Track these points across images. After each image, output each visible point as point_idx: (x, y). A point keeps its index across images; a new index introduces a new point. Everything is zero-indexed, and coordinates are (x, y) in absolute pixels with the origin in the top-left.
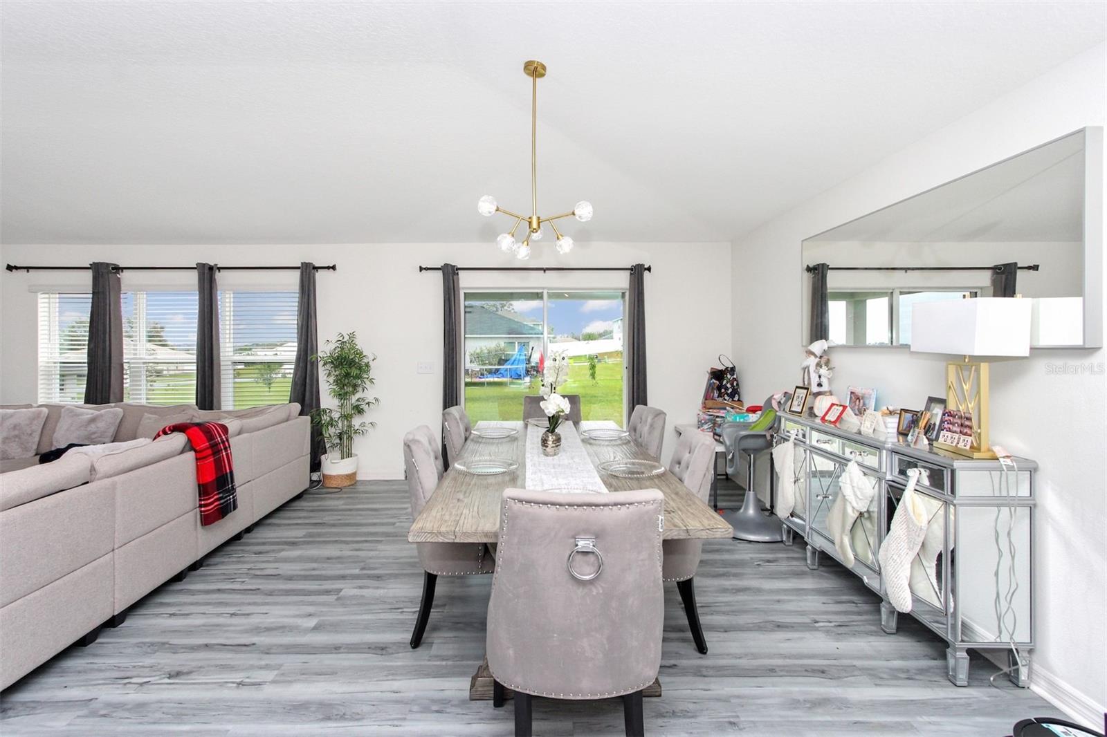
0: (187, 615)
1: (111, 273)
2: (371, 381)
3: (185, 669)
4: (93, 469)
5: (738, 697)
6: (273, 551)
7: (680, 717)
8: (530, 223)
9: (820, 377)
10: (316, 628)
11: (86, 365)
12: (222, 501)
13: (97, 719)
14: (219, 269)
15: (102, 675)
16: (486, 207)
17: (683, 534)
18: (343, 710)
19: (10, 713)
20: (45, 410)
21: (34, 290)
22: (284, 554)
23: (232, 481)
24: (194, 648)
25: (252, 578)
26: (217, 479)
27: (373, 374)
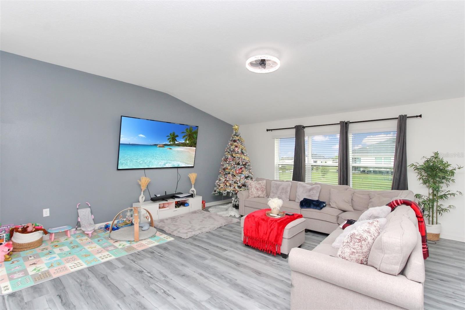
21: (274, 138)
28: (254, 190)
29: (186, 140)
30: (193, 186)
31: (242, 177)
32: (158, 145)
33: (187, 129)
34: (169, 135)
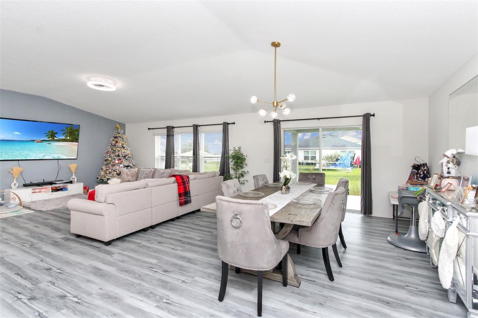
0: (170, 230)
1: (171, 129)
2: (246, 165)
3: (162, 242)
4: (147, 185)
5: (331, 297)
6: (202, 218)
7: (301, 295)
8: (273, 104)
9: (448, 168)
10: (200, 241)
11: (165, 157)
12: (186, 199)
13: (140, 247)
14: (200, 126)
15: (145, 239)
16: (254, 100)
17: (290, 222)
18: (193, 261)
19: (125, 241)
20: (153, 170)
21: (154, 135)
22: (204, 219)
23: (190, 194)
24: (167, 238)
25: (192, 224)
26: (184, 192)
27: (246, 162)
28: (125, 176)
29: (67, 137)
30: (74, 174)
31: (120, 167)
32: (35, 141)
33: (67, 127)
34: (48, 133)
